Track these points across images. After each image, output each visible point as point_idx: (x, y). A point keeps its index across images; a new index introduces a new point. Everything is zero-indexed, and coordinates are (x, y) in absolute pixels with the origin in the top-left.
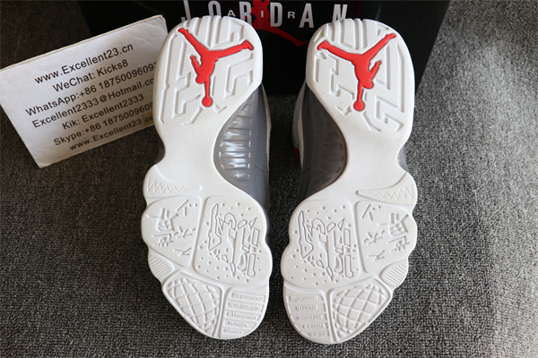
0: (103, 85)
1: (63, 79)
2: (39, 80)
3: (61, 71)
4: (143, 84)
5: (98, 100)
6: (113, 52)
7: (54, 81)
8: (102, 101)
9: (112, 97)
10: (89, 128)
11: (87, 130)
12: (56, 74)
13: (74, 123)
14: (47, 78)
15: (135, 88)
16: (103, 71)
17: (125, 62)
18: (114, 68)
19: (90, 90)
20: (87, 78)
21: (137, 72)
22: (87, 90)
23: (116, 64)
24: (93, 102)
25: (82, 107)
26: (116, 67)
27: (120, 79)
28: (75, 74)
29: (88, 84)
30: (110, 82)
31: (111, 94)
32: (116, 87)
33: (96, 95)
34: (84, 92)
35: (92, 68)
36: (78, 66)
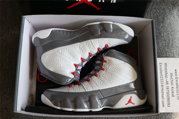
0: (168, 87)
1: (174, 77)
2: (176, 70)
3: (177, 77)
4: (163, 100)
5: (162, 84)
7: (174, 74)
8: (162, 85)
9: (162, 89)
12: (176, 75)
14: (176, 73)
15: (163, 97)
16: (173, 89)
17: (174, 96)
19: (167, 83)
20: (172, 83)
21: (168, 99)
22: (168, 82)
23: (174, 93)
24: (162, 82)
25: (162, 79)
26: (173, 93)
27: (168, 93)
28: (175, 80)
29: (170, 83)
30: (168, 90)
31: (163, 89)
32: (165, 91)
33: (164, 84)
34: (167, 81)
35: (175, 86)
36: (177, 82)
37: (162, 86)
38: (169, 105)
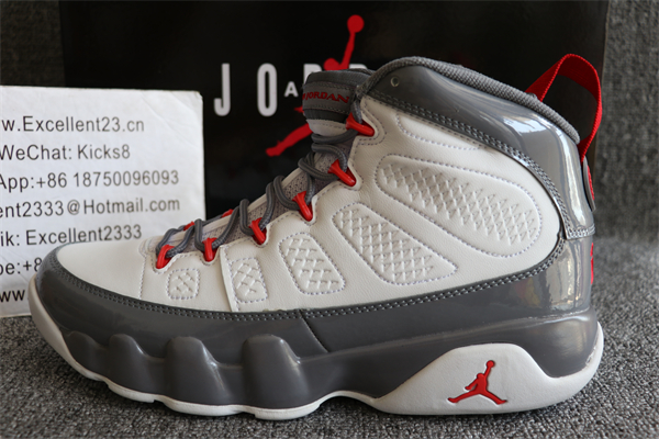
0: (81, 178)
1: (18, 139)
3: (19, 124)
4: (146, 204)
5: (64, 207)
6: (112, 124)
8: (70, 211)
9: (89, 210)
10: (32, 263)
11: (27, 266)
12: (9, 126)
13: (8, 240)
15: (131, 208)
16: (87, 151)
17: (126, 149)
18: (106, 153)
19: (56, 180)
20: (58, 154)
21: (141, 178)
22: (51, 177)
23: (111, 146)
24: (55, 208)
25: (34, 209)
26: (111, 153)
27: (111, 179)
28: (40, 137)
29: (56, 166)
30: (93, 178)
31: (89, 203)
32: (100, 193)
33: (64, 195)
34: (46, 179)
35: (72, 139)
36: (50, 126)
37: (73, 208)
38: (172, 177)
